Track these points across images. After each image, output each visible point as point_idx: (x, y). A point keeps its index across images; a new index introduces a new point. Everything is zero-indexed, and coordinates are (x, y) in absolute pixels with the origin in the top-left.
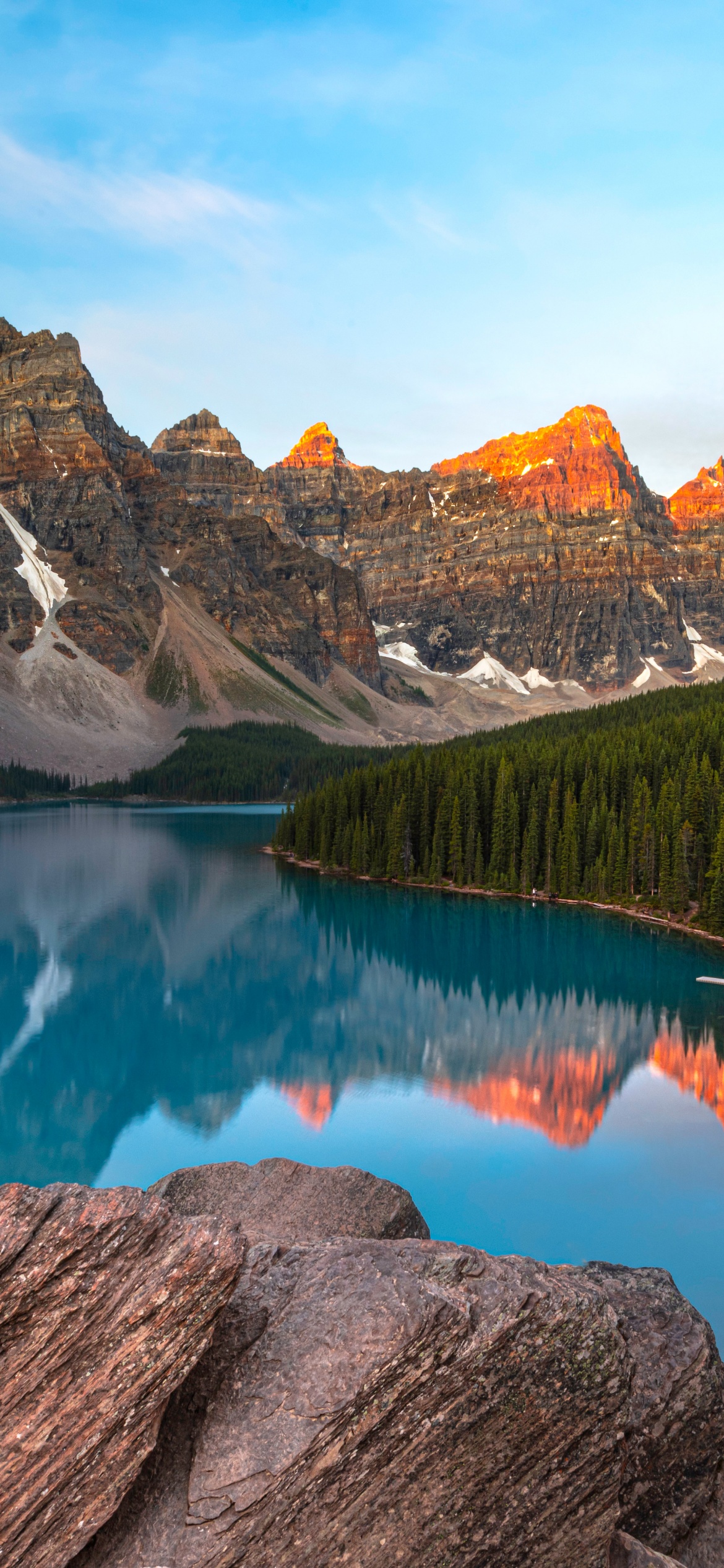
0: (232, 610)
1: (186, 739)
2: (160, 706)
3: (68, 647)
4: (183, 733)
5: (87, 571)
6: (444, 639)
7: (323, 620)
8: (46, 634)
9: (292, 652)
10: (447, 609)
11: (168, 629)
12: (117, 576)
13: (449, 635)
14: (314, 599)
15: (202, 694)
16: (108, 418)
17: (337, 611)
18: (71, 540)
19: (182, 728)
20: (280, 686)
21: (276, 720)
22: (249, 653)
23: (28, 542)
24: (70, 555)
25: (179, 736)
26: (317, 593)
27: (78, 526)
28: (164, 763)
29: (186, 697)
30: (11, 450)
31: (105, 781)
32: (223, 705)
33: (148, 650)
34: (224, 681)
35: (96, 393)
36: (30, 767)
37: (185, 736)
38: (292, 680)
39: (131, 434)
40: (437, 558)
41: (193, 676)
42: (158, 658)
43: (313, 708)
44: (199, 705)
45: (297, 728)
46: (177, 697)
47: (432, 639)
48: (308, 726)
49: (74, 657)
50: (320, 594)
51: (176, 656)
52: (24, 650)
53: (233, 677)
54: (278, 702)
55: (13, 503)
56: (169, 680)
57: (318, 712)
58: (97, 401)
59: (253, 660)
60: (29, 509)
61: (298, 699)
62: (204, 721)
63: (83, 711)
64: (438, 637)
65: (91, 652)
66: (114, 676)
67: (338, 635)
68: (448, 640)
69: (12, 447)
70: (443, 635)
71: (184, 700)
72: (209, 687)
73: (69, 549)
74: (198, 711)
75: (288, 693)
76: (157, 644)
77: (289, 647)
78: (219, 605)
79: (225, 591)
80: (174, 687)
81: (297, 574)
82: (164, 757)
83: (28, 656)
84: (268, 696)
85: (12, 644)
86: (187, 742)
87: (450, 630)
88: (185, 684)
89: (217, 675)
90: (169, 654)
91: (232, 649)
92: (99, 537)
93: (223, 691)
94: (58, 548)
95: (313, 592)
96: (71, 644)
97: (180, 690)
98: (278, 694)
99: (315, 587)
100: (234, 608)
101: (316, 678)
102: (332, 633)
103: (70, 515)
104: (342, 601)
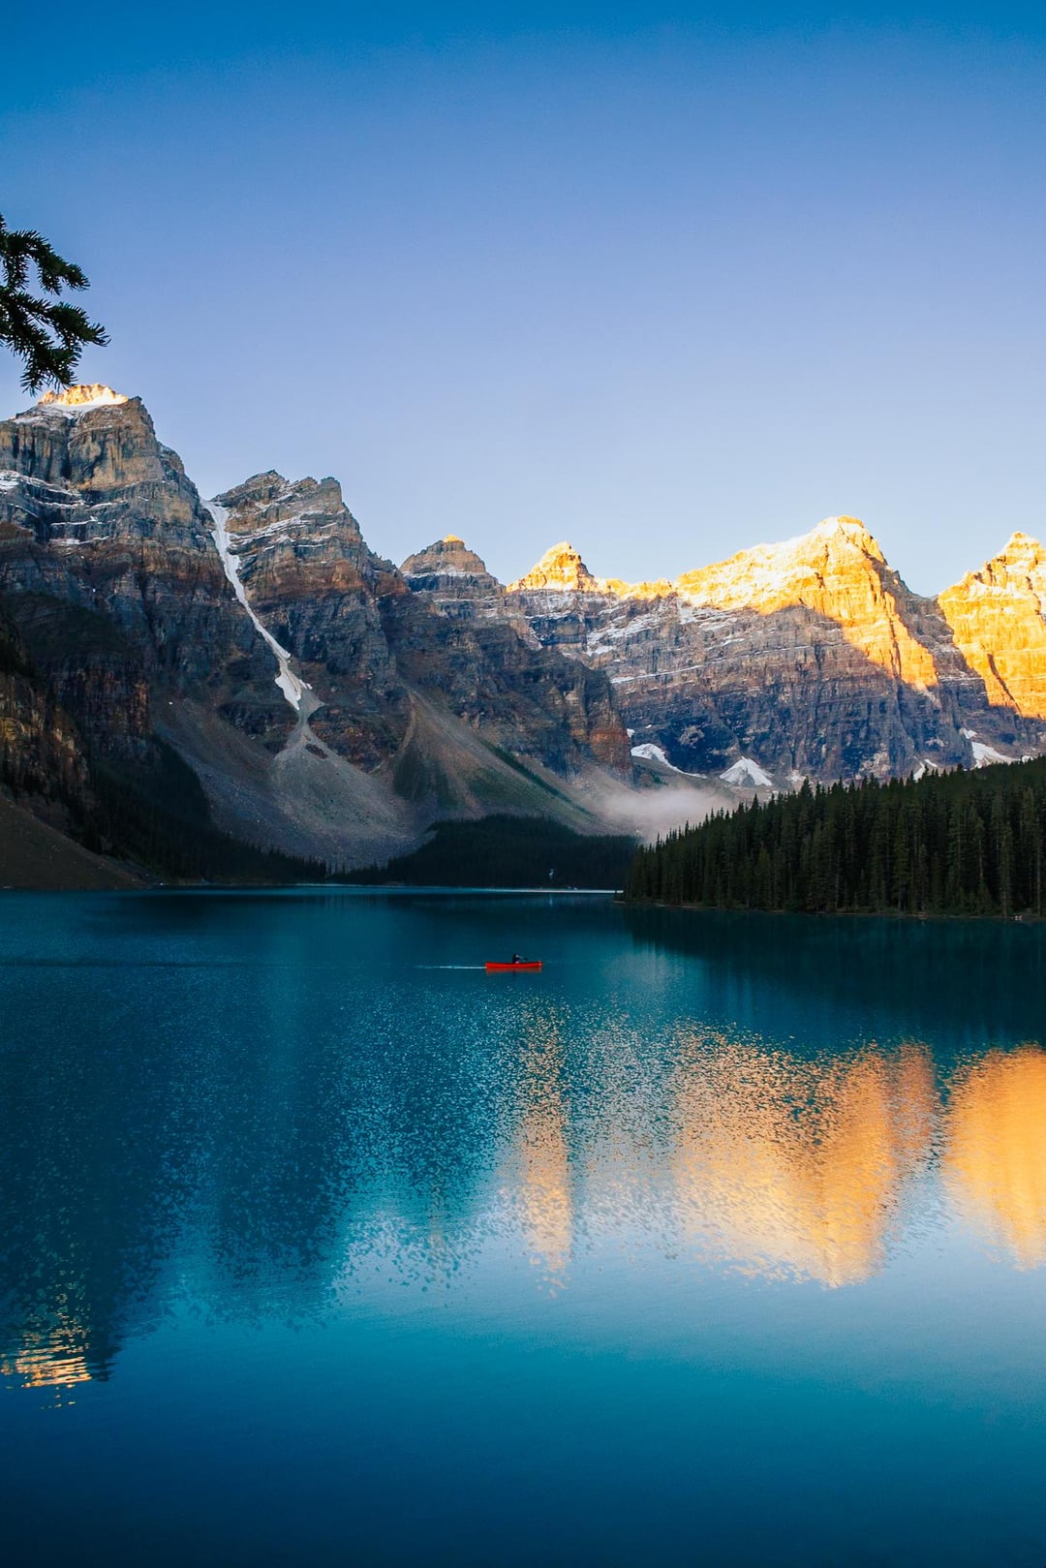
0: (480, 712)
1: (436, 832)
2: (408, 802)
3: (320, 747)
4: (433, 827)
5: (339, 678)
6: (697, 739)
7: (573, 720)
8: (301, 737)
9: (541, 750)
10: (699, 710)
11: (415, 730)
12: (368, 682)
13: (702, 735)
14: (563, 698)
15: (450, 790)
16: (363, 546)
17: (587, 711)
18: (325, 652)
19: (431, 823)
20: (530, 783)
22: (498, 752)
23: (284, 657)
24: (324, 665)
25: (429, 830)
26: (567, 694)
27: (333, 640)
29: (434, 793)
30: (274, 578)
32: (472, 801)
33: (396, 749)
34: (473, 778)
35: (354, 525)
36: (289, 854)
37: (435, 829)
38: (543, 777)
39: (383, 559)
40: (687, 661)
41: (442, 773)
42: (405, 757)
43: (564, 804)
44: (446, 799)
46: (425, 793)
47: (684, 739)
49: (324, 756)
50: (570, 695)
51: (424, 754)
52: (278, 752)
53: (482, 774)
54: (530, 798)
56: (417, 778)
57: (571, 808)
58: (355, 531)
59: (501, 758)
60: (288, 626)
62: (453, 815)
63: (333, 806)
64: (690, 738)
65: (341, 752)
66: (362, 774)
67: (588, 733)
68: (700, 740)
69: (275, 575)
70: (695, 735)
71: (432, 796)
72: (460, 787)
73: (323, 660)
74: (446, 806)
75: (538, 788)
76: (405, 744)
77: (539, 746)
78: (466, 706)
79: (473, 694)
80: (422, 784)
81: (545, 677)
82: (414, 849)
83: (282, 757)
84: (518, 792)
85: (267, 746)
86: (437, 835)
87: (703, 730)
88: (433, 781)
89: (465, 773)
90: (417, 753)
91: (481, 749)
92: (352, 649)
93: (472, 788)
94: (311, 660)
95: (562, 694)
96: (321, 745)
97: (428, 787)
98: (528, 790)
99: (565, 688)
100: (482, 710)
101: (566, 774)
102: (582, 732)
103: (326, 631)
104: (594, 701)
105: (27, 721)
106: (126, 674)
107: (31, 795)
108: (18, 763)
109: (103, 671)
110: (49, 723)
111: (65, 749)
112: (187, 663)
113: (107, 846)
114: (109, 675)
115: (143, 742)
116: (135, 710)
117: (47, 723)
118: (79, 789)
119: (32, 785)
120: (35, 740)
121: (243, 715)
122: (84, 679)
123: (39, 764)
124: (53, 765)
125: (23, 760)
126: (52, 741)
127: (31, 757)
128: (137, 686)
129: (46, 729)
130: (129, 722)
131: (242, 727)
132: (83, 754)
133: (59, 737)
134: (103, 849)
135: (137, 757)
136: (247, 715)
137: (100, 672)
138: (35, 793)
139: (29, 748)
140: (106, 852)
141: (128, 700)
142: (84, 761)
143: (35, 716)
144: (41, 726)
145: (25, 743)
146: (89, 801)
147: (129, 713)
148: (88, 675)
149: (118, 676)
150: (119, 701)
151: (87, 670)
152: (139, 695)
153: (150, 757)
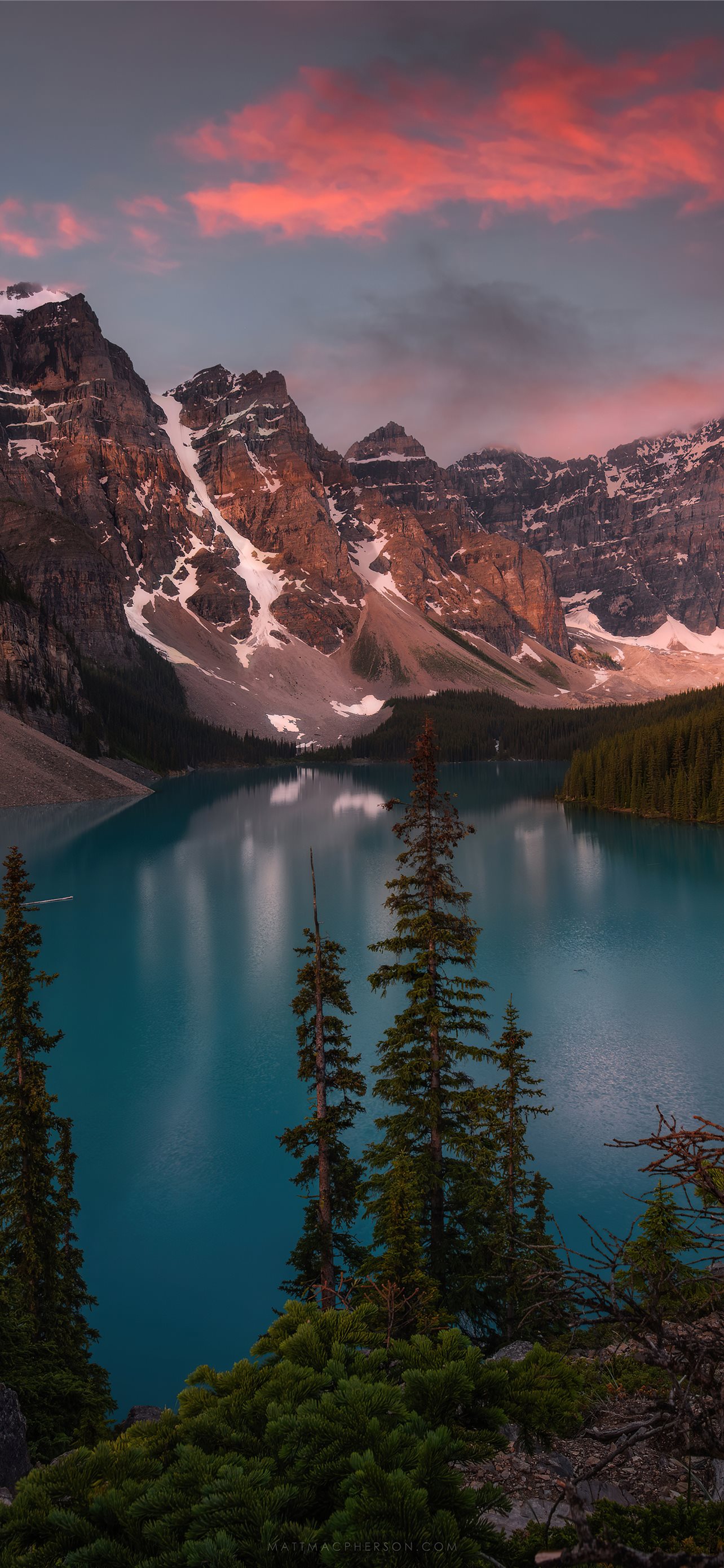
0: (426, 592)
2: (366, 680)
3: (284, 633)
4: (388, 704)
7: (510, 597)
8: (264, 623)
9: (482, 628)
10: (627, 581)
14: (502, 578)
15: (403, 668)
16: (309, 438)
17: (524, 588)
18: (281, 543)
19: (387, 699)
20: (474, 658)
21: (475, 689)
22: (444, 631)
23: (244, 546)
24: (281, 555)
25: (384, 706)
26: (505, 573)
27: (287, 531)
29: (389, 671)
32: (422, 675)
33: (352, 631)
34: (423, 656)
35: (300, 418)
37: (391, 706)
38: (485, 652)
41: (394, 653)
42: (361, 639)
43: (506, 676)
44: (401, 677)
45: (495, 695)
46: (380, 672)
47: (614, 608)
48: (504, 691)
49: (287, 640)
50: (508, 574)
51: (377, 636)
52: (244, 637)
53: (431, 652)
54: (474, 672)
55: (231, 515)
56: (372, 658)
57: (513, 681)
58: (301, 424)
59: (446, 636)
60: (245, 519)
61: (492, 669)
62: (407, 693)
63: (297, 688)
64: (620, 607)
65: (302, 636)
66: (323, 656)
67: (525, 609)
68: (630, 608)
70: (624, 604)
71: (386, 675)
72: (410, 663)
73: (280, 550)
74: (400, 684)
75: (482, 663)
76: (360, 626)
77: (481, 622)
78: (413, 587)
80: (377, 663)
81: (485, 558)
83: (247, 643)
84: (464, 667)
85: (234, 633)
86: (392, 712)
87: (632, 599)
88: (387, 660)
89: (416, 652)
90: (371, 634)
91: (428, 628)
92: (306, 539)
93: (422, 664)
94: (271, 550)
95: (501, 573)
96: (285, 631)
97: (383, 665)
98: (473, 665)
99: (503, 568)
100: (428, 592)
101: (506, 648)
102: (520, 607)
103: (281, 522)
104: (530, 579)
105: (23, 642)
106: (99, 575)
107: (34, 709)
108: (20, 681)
109: (77, 573)
110: (43, 641)
111: (59, 663)
112: (153, 558)
113: (105, 748)
114: (82, 576)
115: (120, 638)
116: (111, 608)
117: (41, 641)
118: (75, 698)
119: (35, 699)
120: (33, 658)
121: (209, 607)
122: (60, 581)
123: (39, 680)
124: (50, 678)
125: (24, 678)
126: (46, 657)
127: (31, 674)
128: (110, 585)
129: (41, 647)
130: (106, 619)
131: (209, 617)
132: (75, 664)
133: (53, 653)
134: (102, 751)
135: (116, 652)
136: (214, 605)
137: (74, 574)
138: (38, 707)
139: (28, 667)
140: (106, 755)
141: (103, 600)
142: (77, 671)
143: (31, 637)
144: (37, 645)
145: (24, 664)
146: (83, 707)
147: (105, 612)
148: (63, 577)
149: (91, 576)
150: (94, 601)
151: (62, 572)
152: (112, 594)
153: (127, 652)
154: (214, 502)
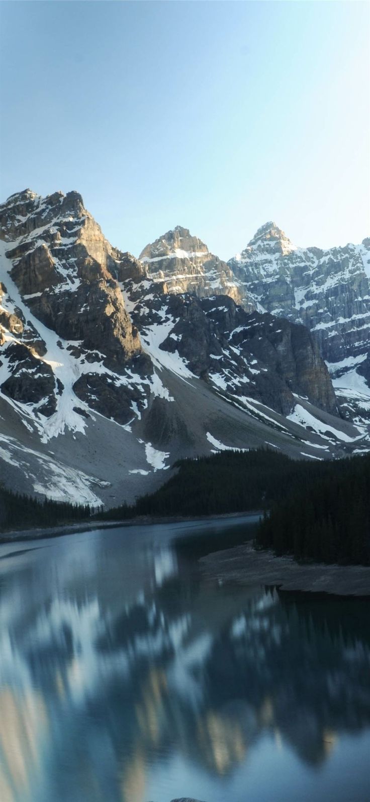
1: (179, 468)
3: (83, 408)
4: (176, 465)
7: (284, 365)
8: (67, 402)
9: (261, 394)
14: (276, 350)
15: (189, 433)
17: (295, 357)
18: (83, 332)
19: (176, 461)
21: (253, 447)
23: (49, 336)
24: (82, 342)
25: (174, 467)
26: (277, 346)
27: (87, 322)
28: (163, 489)
29: (177, 436)
30: (36, 276)
31: (117, 507)
34: (207, 421)
36: (59, 500)
37: (178, 467)
39: (122, 252)
41: (181, 420)
42: (153, 410)
44: (187, 439)
46: (169, 437)
48: (280, 448)
49: (88, 415)
50: (280, 346)
52: (50, 415)
53: (214, 417)
54: (253, 433)
55: (39, 312)
56: (163, 425)
60: (51, 314)
62: (192, 454)
63: (96, 455)
66: (119, 427)
67: (297, 375)
69: (37, 273)
71: (175, 440)
72: (195, 428)
73: (81, 337)
74: (187, 446)
77: (258, 389)
79: (202, 354)
80: (167, 430)
82: (162, 484)
83: (54, 418)
85: (43, 410)
86: (180, 471)
88: (175, 426)
89: (201, 418)
90: (161, 405)
92: (103, 327)
94: (73, 338)
95: (274, 345)
96: (85, 406)
97: (172, 432)
99: (275, 340)
100: (211, 365)
101: (282, 410)
102: (292, 374)
104: (299, 349)
121: (19, 389)
131: (20, 399)
136: (24, 388)
154: (24, 301)
